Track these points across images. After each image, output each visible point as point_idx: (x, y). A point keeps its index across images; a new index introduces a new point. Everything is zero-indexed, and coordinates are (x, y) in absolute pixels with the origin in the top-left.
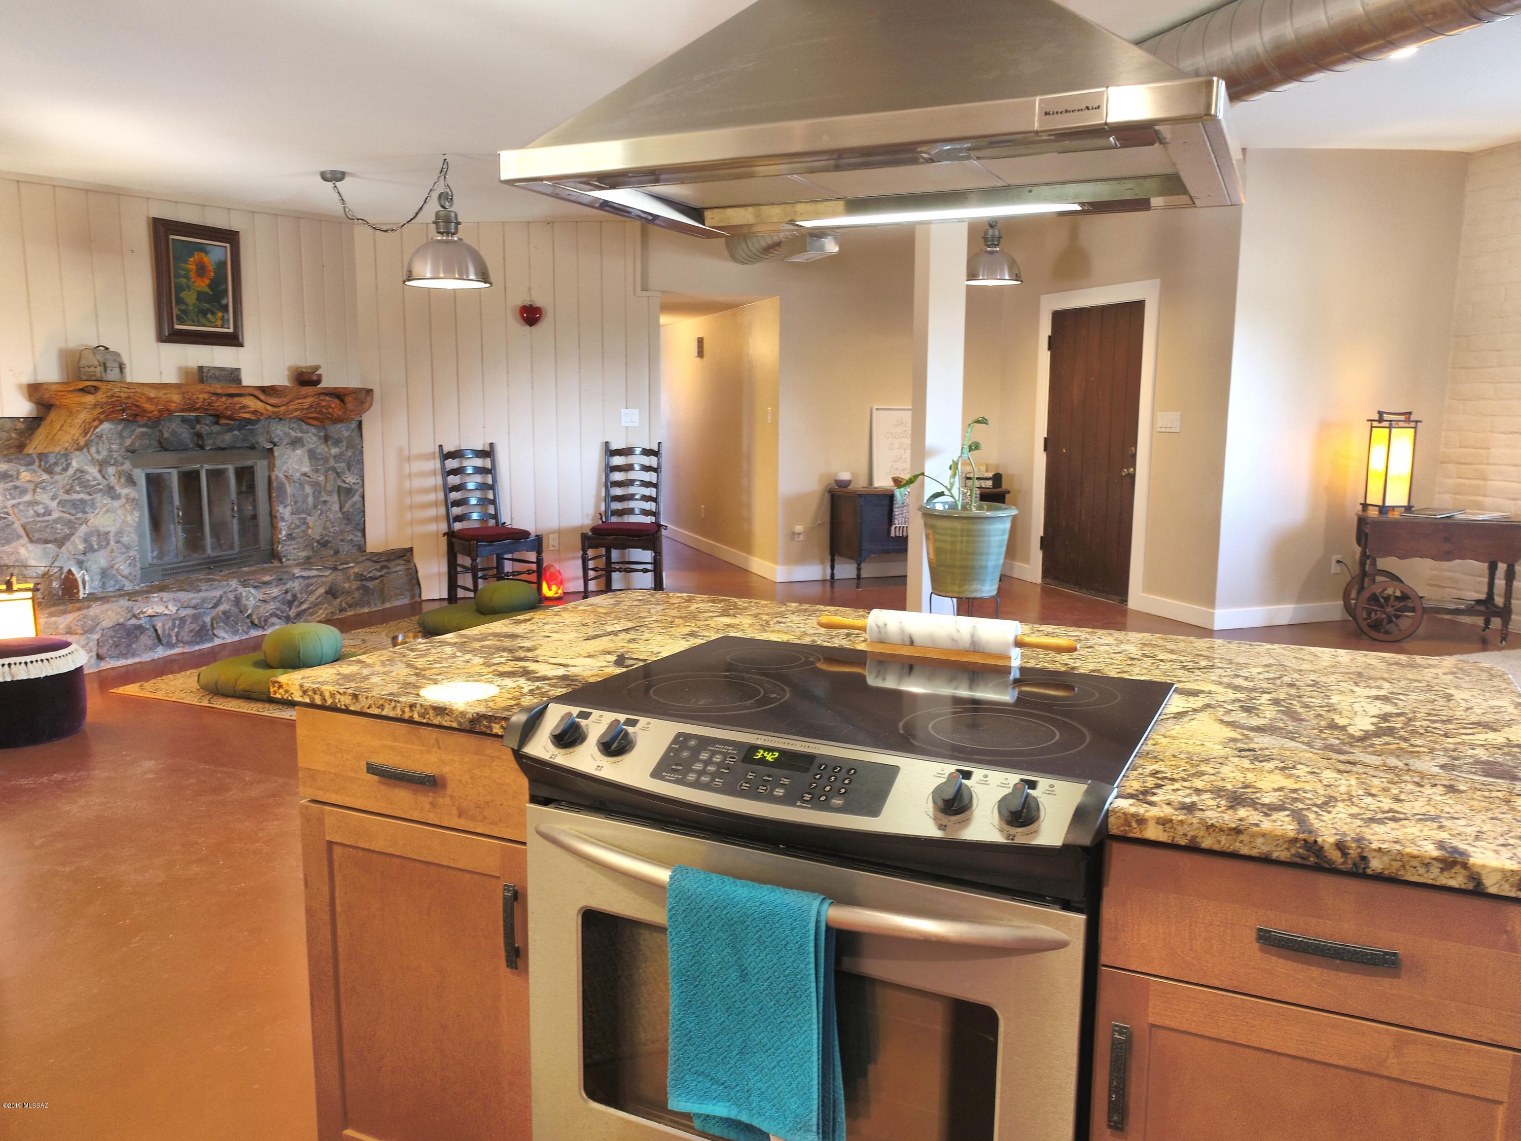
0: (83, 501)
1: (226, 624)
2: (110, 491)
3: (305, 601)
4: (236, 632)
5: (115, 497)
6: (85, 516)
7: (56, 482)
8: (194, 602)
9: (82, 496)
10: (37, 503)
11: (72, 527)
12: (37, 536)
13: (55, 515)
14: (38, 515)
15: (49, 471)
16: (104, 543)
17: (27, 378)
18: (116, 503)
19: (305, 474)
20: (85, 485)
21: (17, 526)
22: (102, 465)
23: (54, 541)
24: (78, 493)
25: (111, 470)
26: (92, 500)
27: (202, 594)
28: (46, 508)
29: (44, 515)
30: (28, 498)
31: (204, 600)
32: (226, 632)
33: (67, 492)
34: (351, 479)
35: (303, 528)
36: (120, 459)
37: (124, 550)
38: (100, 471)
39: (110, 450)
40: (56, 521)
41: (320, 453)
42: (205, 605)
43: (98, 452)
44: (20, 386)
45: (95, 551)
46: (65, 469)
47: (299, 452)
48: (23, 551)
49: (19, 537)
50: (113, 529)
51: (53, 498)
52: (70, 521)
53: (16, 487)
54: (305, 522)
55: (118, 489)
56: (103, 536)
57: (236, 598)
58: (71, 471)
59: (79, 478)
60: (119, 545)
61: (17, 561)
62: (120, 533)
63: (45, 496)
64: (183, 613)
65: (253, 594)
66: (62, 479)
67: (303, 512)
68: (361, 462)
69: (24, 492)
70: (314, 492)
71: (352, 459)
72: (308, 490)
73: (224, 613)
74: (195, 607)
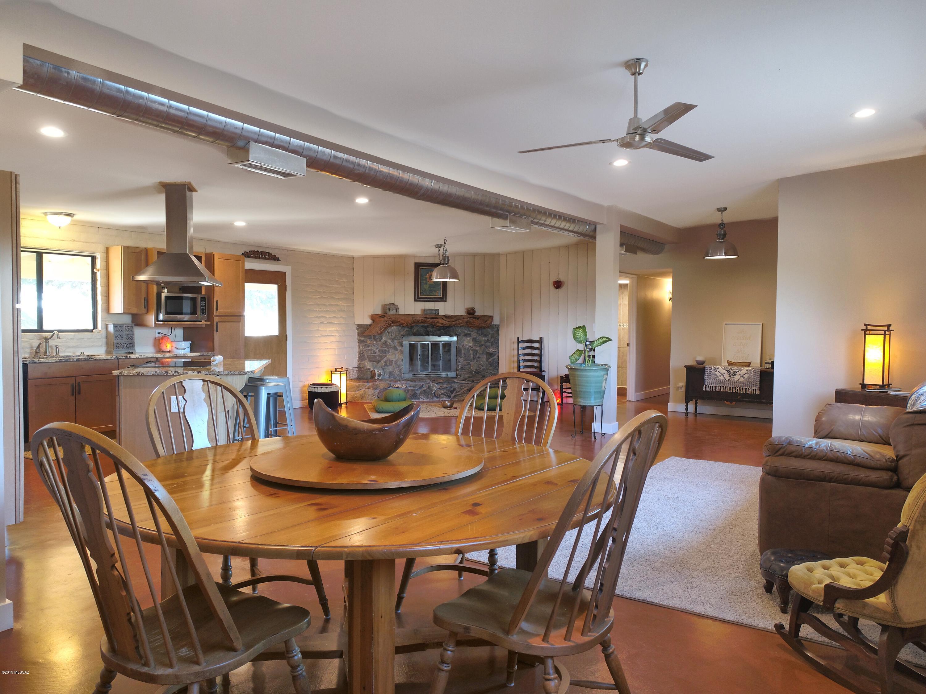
0: (385, 350)
1: (424, 394)
2: (395, 348)
3: (459, 391)
4: (428, 398)
5: (396, 349)
6: (386, 355)
7: (378, 344)
8: (413, 385)
9: (386, 349)
10: (371, 350)
11: (382, 358)
12: (370, 359)
13: (377, 354)
14: (372, 353)
15: (376, 340)
16: (391, 364)
17: (371, 313)
18: (396, 352)
19: (470, 346)
20: (387, 346)
21: (366, 356)
22: (393, 340)
23: (376, 362)
24: (384, 347)
25: (396, 341)
26: (388, 350)
27: (416, 383)
28: (374, 351)
29: (373, 353)
30: (369, 348)
31: (416, 385)
32: (424, 397)
33: (381, 347)
34: (492, 350)
35: (469, 366)
36: (399, 338)
37: (397, 367)
38: (392, 341)
39: (396, 335)
40: (377, 356)
41: (478, 339)
42: (417, 387)
43: (392, 336)
44: (369, 316)
45: (388, 366)
46: (380, 340)
47: (469, 338)
48: (366, 363)
49: (366, 359)
50: (394, 360)
51: (377, 349)
52: (381, 356)
53: (366, 345)
54: (469, 364)
55: (398, 347)
56: (391, 362)
57: (429, 386)
58: (382, 341)
59: (385, 343)
60: (396, 365)
61: (364, 366)
62: (396, 361)
63: (374, 348)
64: (409, 388)
65: (435, 386)
66: (380, 343)
67: (468, 360)
68: (498, 343)
69: (369, 346)
70: (473, 353)
71: (493, 342)
72: (471, 352)
73: (424, 391)
74: (413, 387)
